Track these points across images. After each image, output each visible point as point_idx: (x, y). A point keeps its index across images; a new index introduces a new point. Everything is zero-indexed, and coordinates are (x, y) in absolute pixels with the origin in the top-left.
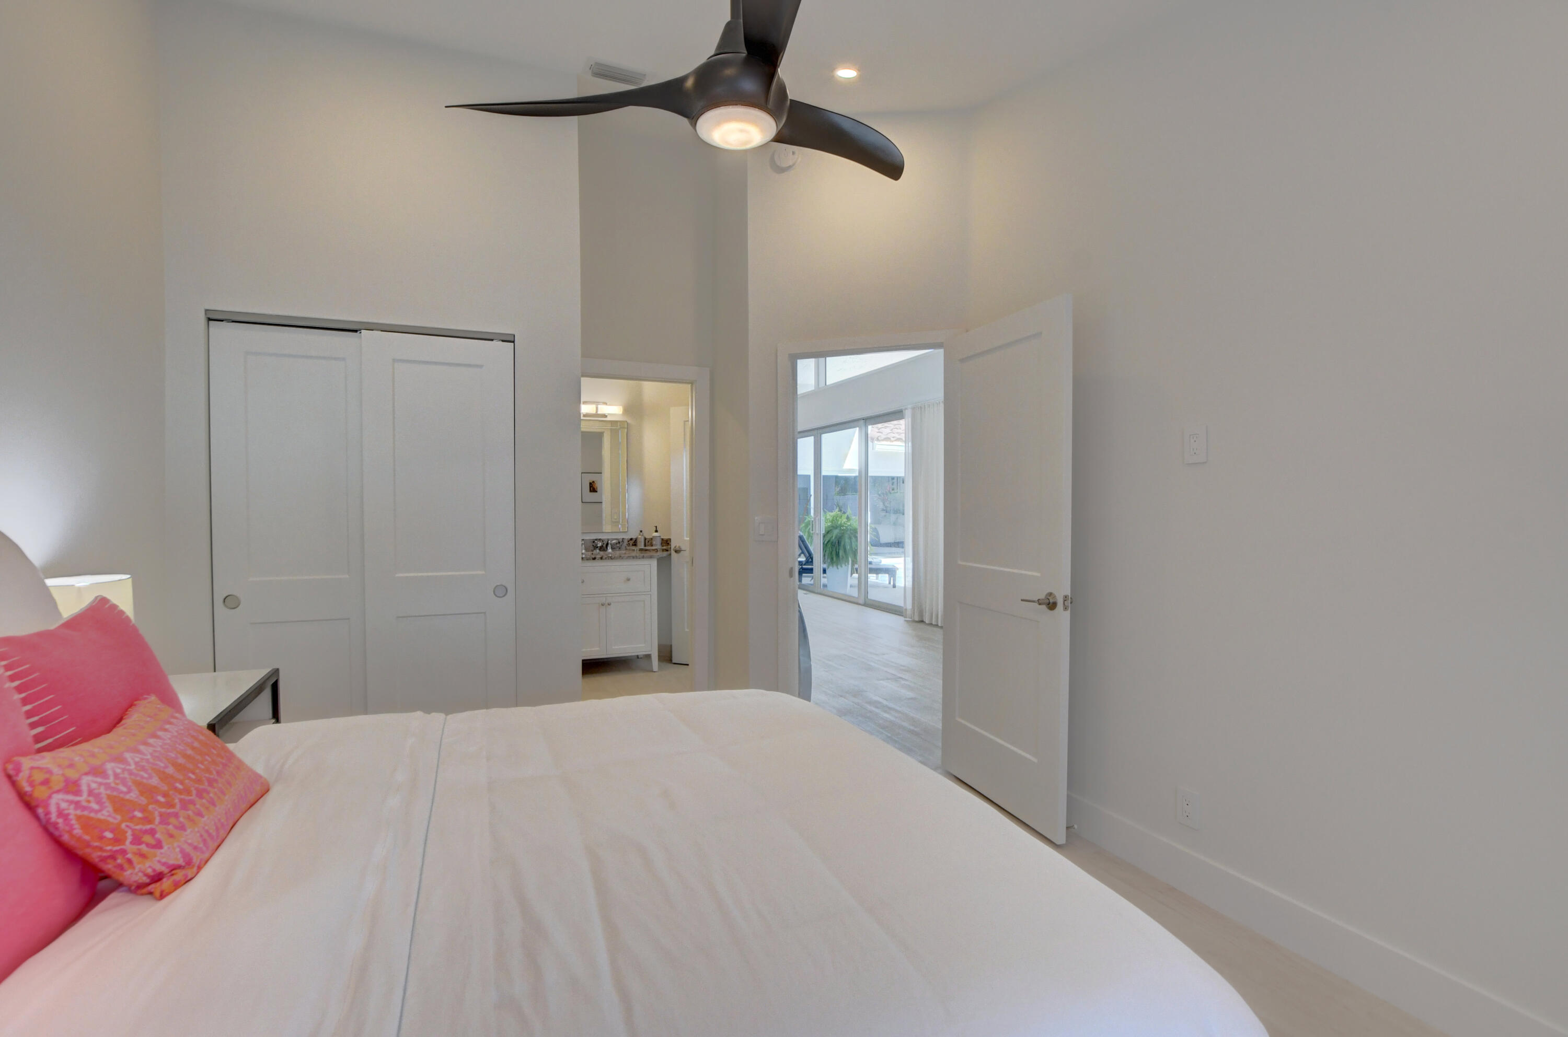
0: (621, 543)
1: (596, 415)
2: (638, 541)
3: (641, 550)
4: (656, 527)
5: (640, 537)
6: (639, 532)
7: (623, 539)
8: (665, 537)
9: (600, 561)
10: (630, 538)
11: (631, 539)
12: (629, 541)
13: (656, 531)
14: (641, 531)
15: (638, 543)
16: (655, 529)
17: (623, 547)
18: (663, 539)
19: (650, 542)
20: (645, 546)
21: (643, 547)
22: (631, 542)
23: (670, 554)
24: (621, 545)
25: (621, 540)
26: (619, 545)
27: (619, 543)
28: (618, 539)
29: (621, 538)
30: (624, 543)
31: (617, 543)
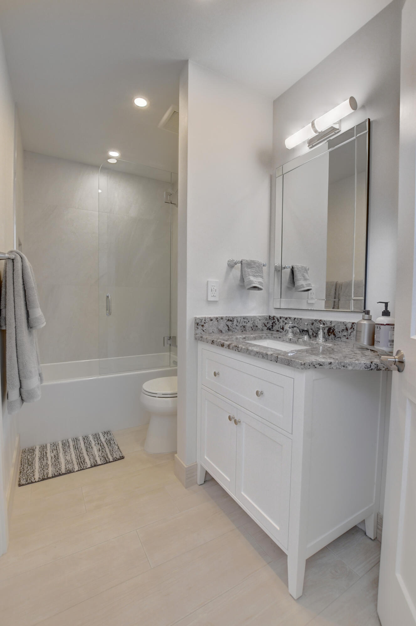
4: (386, 304)
13: (385, 313)
14: (368, 312)
21: (365, 343)
24: (349, 334)
25: (349, 326)
26: (345, 334)
27: (347, 329)
28: (346, 324)
29: (350, 322)
30: (354, 330)
31: (343, 330)
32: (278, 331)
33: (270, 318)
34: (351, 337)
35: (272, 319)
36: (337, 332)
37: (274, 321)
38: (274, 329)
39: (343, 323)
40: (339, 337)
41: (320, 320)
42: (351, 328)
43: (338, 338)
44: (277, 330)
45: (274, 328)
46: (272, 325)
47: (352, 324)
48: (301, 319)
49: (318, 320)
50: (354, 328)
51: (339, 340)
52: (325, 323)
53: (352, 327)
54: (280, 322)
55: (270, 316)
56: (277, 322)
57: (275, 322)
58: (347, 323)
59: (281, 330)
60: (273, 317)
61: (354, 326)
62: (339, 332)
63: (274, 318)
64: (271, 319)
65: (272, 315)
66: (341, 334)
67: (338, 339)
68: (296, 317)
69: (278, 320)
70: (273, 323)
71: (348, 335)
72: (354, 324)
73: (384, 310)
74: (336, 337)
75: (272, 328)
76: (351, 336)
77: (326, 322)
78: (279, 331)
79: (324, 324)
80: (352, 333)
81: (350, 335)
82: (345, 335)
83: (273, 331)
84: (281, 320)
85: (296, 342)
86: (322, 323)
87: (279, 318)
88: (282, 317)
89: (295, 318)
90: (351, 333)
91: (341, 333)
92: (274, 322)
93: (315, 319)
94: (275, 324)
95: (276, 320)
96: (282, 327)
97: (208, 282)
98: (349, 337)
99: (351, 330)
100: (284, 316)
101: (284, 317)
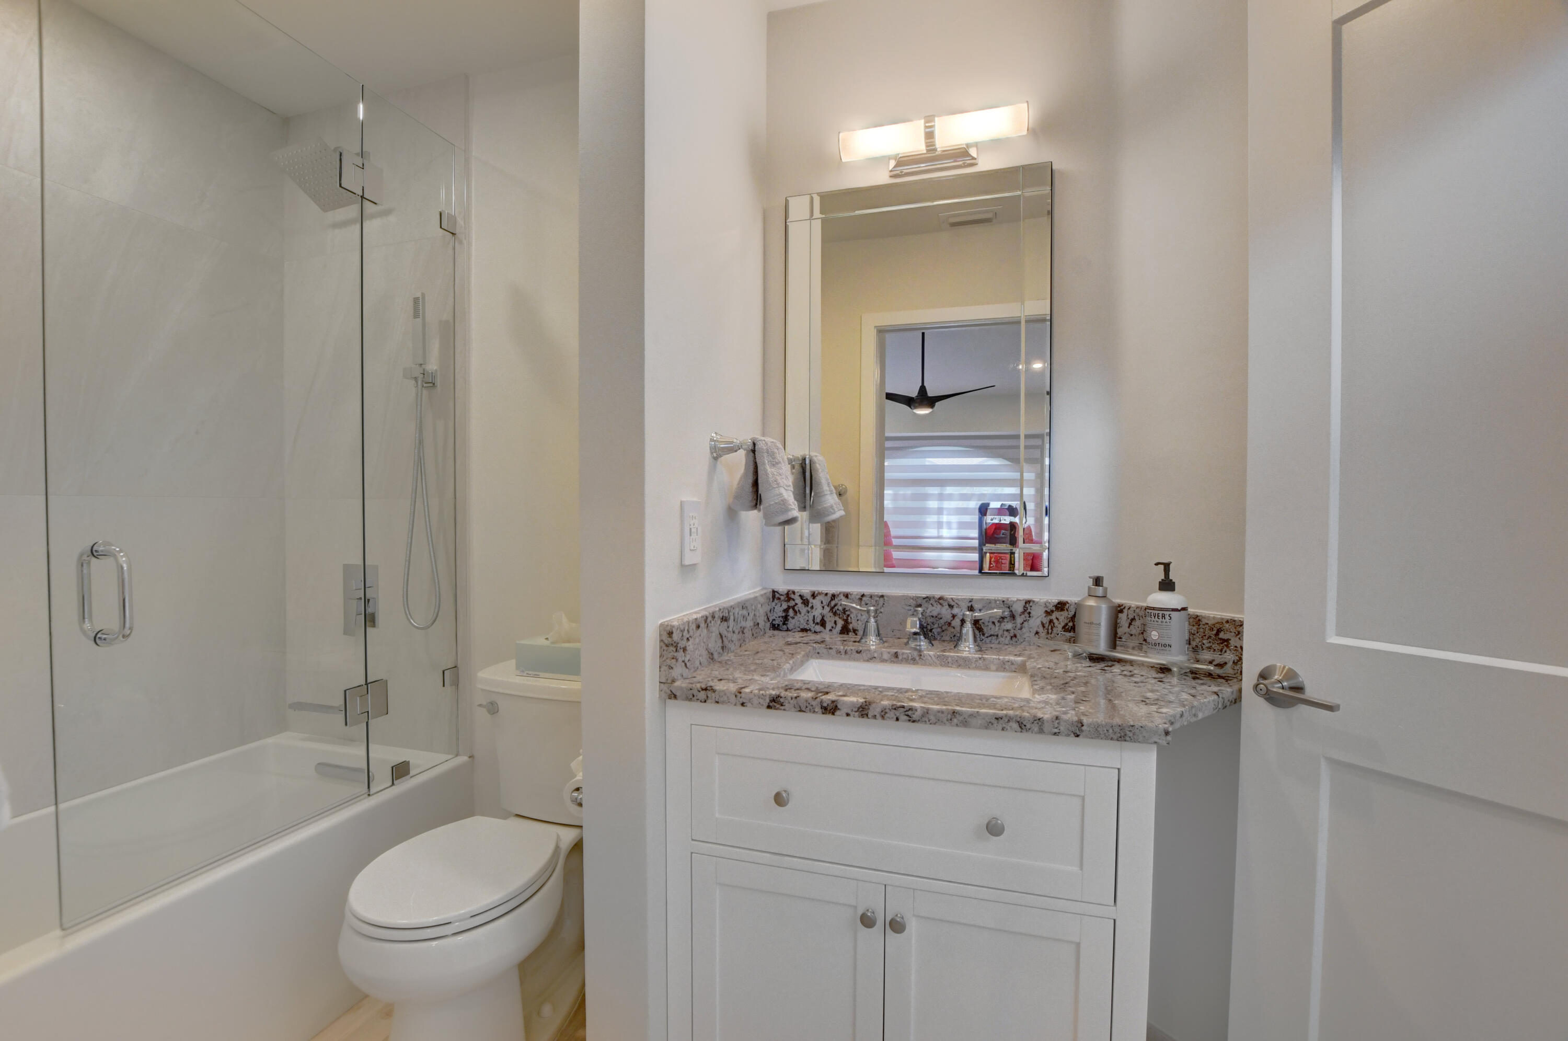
0: (1019, 620)
1: (932, 156)
2: (1083, 618)
3: (1095, 659)
4: (1167, 566)
5: (1091, 602)
6: (1090, 582)
7: (1028, 602)
8: (1213, 612)
9: (855, 720)
10: (1055, 599)
11: (1061, 606)
12: (1048, 613)
13: (1167, 585)
14: (1098, 581)
15: (1082, 629)
16: (1162, 576)
17: (1027, 633)
18: (1196, 620)
19: (1138, 623)
20: (1113, 645)
21: (1102, 648)
22: (1062, 618)
23: (1237, 699)
24: (1019, 626)
25: (1019, 608)
26: (1009, 626)
27: (1013, 617)
28: (1010, 603)
29: (1020, 600)
30: (1030, 617)
31: (1003, 618)
32: (804, 630)
33: (777, 595)
34: (1024, 634)
35: (782, 598)
36: (986, 624)
37: (792, 603)
38: (790, 626)
39: (1003, 601)
40: (993, 635)
41: (941, 598)
42: (1023, 613)
43: (991, 636)
44: (802, 627)
45: (792, 623)
46: (784, 614)
47: (1026, 603)
48: (882, 596)
49: (934, 598)
50: (1029, 613)
51: (993, 642)
52: (952, 603)
53: (1025, 611)
54: (812, 607)
55: (774, 592)
56: (800, 606)
57: (793, 608)
58: (1014, 602)
59: (818, 628)
60: (787, 594)
61: (1029, 608)
62: (993, 623)
63: (792, 596)
64: (779, 599)
65: (782, 588)
66: (997, 628)
67: (990, 638)
68: (867, 590)
69: (806, 602)
70: (786, 611)
71: (1017, 629)
72: (1031, 604)
73: (1163, 578)
74: (984, 635)
75: (784, 624)
76: (1023, 630)
77: (956, 601)
78: (810, 630)
79: (951, 606)
80: (1025, 623)
81: (1021, 629)
82: (1008, 628)
83: (788, 630)
84: (816, 602)
85: (913, 659)
86: (945, 604)
87: (809, 597)
88: (819, 594)
89: (863, 596)
90: (1023, 623)
91: (997, 624)
92: (789, 607)
93: (924, 596)
94: (795, 612)
95: (799, 601)
96: (818, 620)
97: (682, 503)
98: (1018, 633)
99: (1023, 616)
100: (823, 589)
101: (826, 594)
